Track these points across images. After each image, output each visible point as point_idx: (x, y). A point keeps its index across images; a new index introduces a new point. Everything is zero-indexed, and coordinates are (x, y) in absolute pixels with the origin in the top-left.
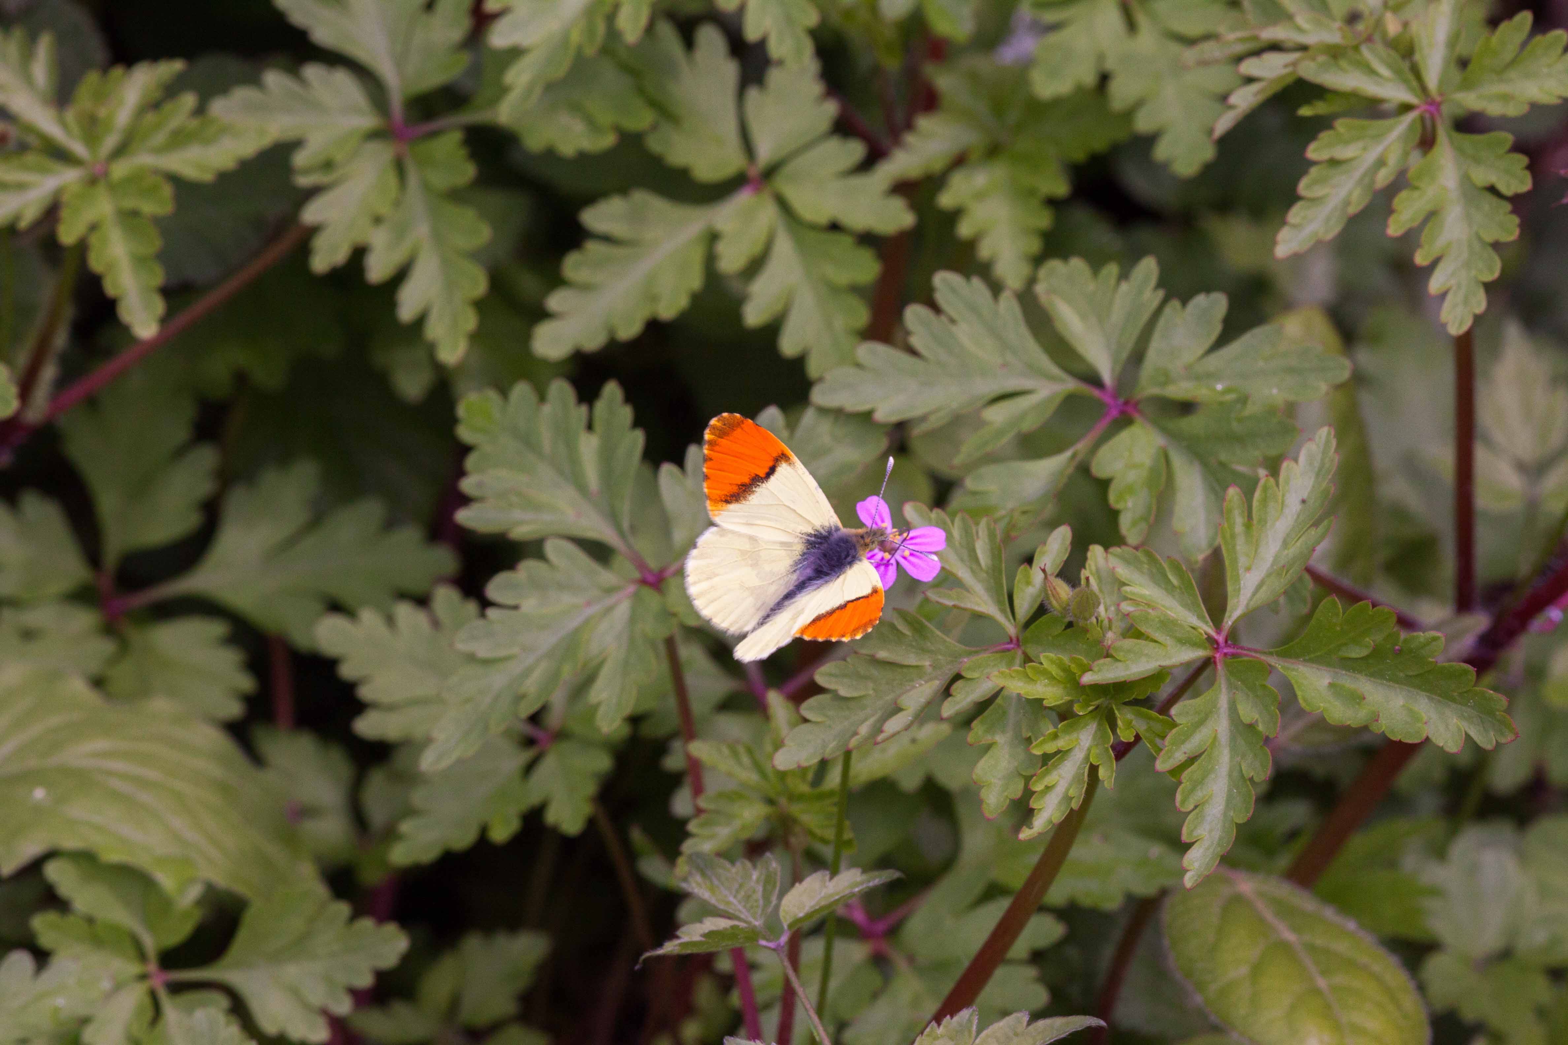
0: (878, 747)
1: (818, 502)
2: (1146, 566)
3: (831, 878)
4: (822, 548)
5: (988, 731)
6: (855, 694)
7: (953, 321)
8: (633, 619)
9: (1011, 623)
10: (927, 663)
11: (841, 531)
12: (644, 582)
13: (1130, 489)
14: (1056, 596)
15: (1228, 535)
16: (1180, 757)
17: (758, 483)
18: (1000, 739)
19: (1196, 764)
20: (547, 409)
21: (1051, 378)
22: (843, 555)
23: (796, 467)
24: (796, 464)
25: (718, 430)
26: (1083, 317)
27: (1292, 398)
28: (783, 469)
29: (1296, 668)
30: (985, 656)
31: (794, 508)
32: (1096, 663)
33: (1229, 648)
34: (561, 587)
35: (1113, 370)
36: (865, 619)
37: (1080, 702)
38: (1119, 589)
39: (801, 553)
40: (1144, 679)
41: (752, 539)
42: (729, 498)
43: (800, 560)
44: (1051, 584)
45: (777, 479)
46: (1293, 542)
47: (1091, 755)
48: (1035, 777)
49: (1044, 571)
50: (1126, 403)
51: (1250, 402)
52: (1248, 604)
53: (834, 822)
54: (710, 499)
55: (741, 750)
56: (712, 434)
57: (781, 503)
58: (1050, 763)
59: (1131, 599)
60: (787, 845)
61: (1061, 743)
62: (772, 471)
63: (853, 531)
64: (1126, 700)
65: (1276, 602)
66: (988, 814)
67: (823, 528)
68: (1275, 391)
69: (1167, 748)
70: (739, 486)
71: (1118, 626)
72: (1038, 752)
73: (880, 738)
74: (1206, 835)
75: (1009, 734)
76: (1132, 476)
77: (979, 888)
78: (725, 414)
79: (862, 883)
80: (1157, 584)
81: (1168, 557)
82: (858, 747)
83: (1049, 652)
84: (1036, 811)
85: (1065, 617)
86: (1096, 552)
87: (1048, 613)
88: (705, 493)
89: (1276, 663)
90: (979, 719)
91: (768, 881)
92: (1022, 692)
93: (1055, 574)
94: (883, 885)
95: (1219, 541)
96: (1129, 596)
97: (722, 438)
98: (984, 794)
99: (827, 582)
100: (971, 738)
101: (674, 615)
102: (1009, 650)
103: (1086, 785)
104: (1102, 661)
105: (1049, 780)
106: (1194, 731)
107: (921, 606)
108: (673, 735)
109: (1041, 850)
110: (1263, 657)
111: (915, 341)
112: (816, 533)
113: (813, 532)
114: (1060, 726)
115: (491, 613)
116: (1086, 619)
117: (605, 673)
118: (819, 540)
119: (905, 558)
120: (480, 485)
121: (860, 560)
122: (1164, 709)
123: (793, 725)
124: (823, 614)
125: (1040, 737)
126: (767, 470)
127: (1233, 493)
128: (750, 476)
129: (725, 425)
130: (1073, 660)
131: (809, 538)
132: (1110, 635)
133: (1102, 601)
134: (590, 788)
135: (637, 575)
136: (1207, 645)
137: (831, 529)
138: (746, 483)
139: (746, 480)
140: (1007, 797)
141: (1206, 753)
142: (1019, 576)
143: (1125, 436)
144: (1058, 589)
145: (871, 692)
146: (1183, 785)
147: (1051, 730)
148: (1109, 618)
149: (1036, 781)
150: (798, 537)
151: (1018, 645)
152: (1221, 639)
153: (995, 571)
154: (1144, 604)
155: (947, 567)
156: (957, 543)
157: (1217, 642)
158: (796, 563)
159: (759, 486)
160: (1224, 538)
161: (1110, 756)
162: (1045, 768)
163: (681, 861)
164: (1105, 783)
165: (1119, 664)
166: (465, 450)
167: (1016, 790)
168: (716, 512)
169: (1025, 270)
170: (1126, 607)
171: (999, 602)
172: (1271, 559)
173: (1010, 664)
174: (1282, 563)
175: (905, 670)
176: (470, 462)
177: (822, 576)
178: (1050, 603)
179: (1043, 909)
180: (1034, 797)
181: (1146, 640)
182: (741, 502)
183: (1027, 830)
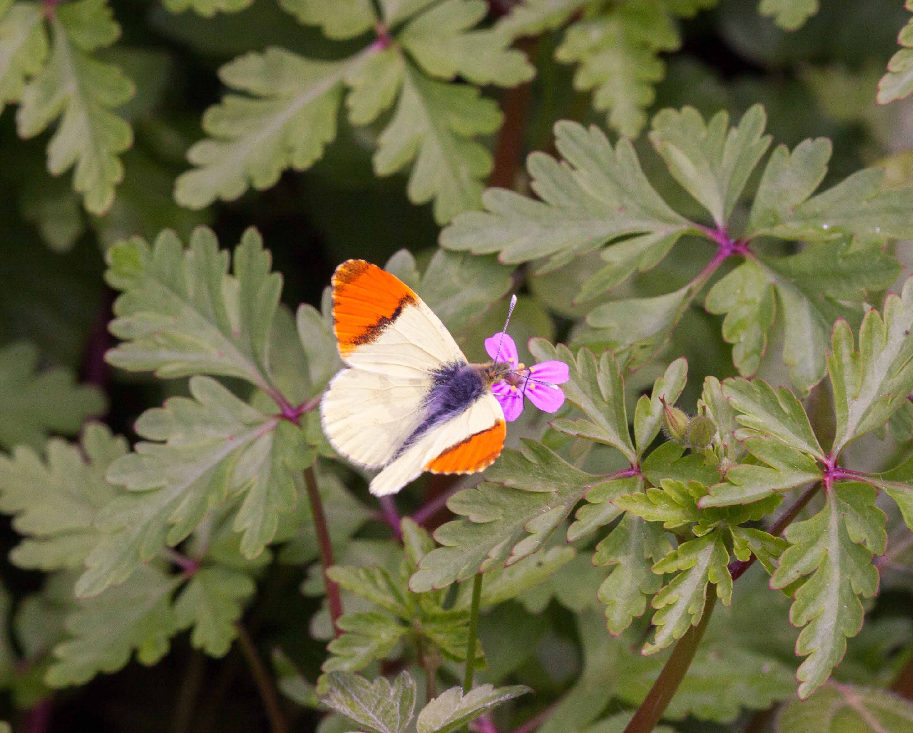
0: (509, 569)
1: (443, 340)
2: (759, 396)
3: (465, 694)
4: (449, 383)
5: (611, 553)
6: (486, 520)
7: (573, 168)
8: (273, 453)
9: (632, 450)
10: (553, 490)
11: (466, 366)
12: (284, 416)
13: (742, 324)
14: (674, 424)
15: (836, 366)
16: (793, 575)
17: (385, 325)
18: (623, 560)
19: (809, 582)
20: (190, 254)
21: (667, 220)
22: (469, 390)
23: (420, 308)
24: (421, 305)
25: (344, 276)
26: (696, 163)
27: (893, 236)
28: (408, 310)
29: (901, 490)
30: (606, 482)
31: (421, 347)
32: (712, 487)
33: (838, 472)
34: (206, 422)
35: (725, 212)
36: (489, 452)
37: (699, 525)
38: (734, 418)
39: (430, 389)
40: (758, 502)
41: (383, 377)
42: (358, 340)
43: (429, 395)
44: (670, 413)
45: (403, 320)
46: (898, 371)
47: (709, 575)
48: (656, 596)
49: (663, 401)
50: (737, 243)
51: (854, 241)
52: (855, 431)
53: (466, 641)
54: (340, 341)
55: (377, 573)
56: (338, 279)
57: (409, 343)
58: (670, 582)
59: (745, 427)
60: (422, 664)
61: (680, 564)
62: (398, 312)
63: (478, 366)
64: (741, 523)
65: (881, 429)
66: (612, 632)
67: (449, 364)
68: (878, 230)
69: (780, 567)
70: (367, 327)
71: (734, 452)
72: (659, 572)
73: (510, 560)
74: (818, 649)
75: (632, 556)
76: (744, 312)
77: (602, 704)
78: (350, 261)
79: (493, 698)
80: (769, 411)
81: (780, 387)
82: (489, 570)
83: (668, 478)
84: (657, 628)
85: (683, 444)
86: (711, 382)
87: (667, 441)
88: (335, 336)
89: (882, 486)
90: (603, 541)
91: (405, 697)
92: (643, 516)
93: (673, 404)
94: (513, 699)
95: (828, 370)
96: (744, 424)
97: (349, 283)
98: (608, 612)
99: (454, 416)
100: (595, 559)
101: (313, 447)
102: (630, 476)
103: (704, 603)
104: (719, 485)
105: (670, 598)
106: (806, 551)
107: (546, 437)
108: (314, 561)
109: (663, 665)
110: (870, 480)
111: (536, 186)
112: (443, 369)
113: (440, 369)
114: (679, 547)
115: (139, 447)
116: (703, 446)
117: (248, 501)
118: (446, 376)
119: (531, 391)
120: (128, 327)
121: (485, 394)
122: (778, 529)
123: (426, 551)
124: (450, 448)
125: (661, 558)
126: (393, 312)
127: (841, 326)
128: (376, 318)
129: (351, 271)
130: (691, 485)
131: (437, 374)
132: (725, 461)
133: (718, 428)
134: (235, 613)
135: (278, 410)
136: (817, 469)
137: (457, 365)
138: (373, 325)
139: (374, 322)
140: (630, 615)
141: (817, 572)
142: (639, 406)
143: (736, 274)
144: (676, 418)
145: (501, 518)
146: (796, 602)
147: (671, 551)
148: (724, 445)
149: (657, 600)
150: (426, 373)
151: (639, 472)
152: (830, 463)
153: (616, 402)
154: (757, 432)
155: (570, 398)
156: (579, 376)
157: (827, 467)
158: (426, 399)
159: (386, 327)
160: (832, 368)
161: (727, 575)
162: (666, 586)
163: (322, 679)
164: (723, 600)
165: (734, 488)
166: (114, 294)
167: (639, 608)
168: (347, 354)
169: (640, 119)
170: (741, 434)
171: (620, 431)
172: (876, 388)
173: (631, 490)
174: (887, 391)
175: (532, 497)
176: (118, 306)
177: (450, 410)
178: (669, 431)
179: (663, 722)
180: (656, 614)
181: (759, 465)
182: (370, 343)
183: (650, 646)
